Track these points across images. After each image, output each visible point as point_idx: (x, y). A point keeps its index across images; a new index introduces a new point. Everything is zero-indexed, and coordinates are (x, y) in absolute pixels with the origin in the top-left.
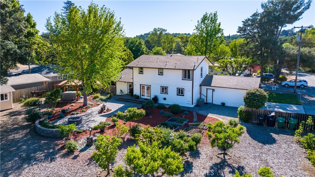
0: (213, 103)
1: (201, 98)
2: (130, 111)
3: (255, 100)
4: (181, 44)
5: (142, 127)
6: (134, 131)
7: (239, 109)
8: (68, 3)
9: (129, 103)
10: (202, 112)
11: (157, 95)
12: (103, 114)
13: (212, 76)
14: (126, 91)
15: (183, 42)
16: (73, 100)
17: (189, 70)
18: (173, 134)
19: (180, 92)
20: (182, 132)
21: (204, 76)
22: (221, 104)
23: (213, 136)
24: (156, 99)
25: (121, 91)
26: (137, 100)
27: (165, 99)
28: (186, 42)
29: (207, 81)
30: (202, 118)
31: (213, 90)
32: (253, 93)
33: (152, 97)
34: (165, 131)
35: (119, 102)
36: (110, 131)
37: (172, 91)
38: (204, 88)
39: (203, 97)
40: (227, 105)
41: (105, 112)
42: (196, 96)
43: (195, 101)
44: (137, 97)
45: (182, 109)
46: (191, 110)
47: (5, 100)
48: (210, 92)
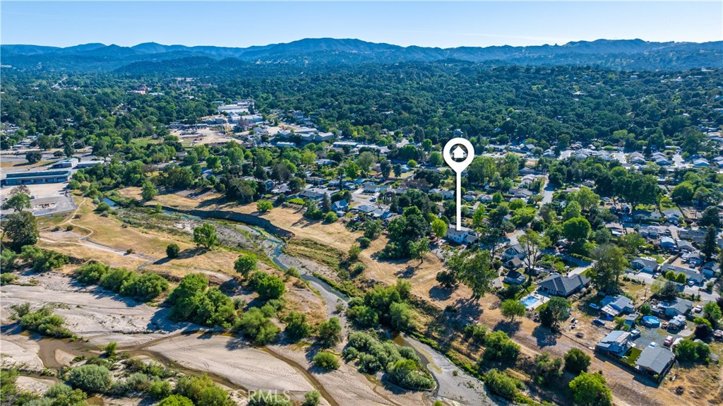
2: (447, 243)
6: (448, 246)
12: (441, 242)
34: (452, 247)
36: (443, 245)
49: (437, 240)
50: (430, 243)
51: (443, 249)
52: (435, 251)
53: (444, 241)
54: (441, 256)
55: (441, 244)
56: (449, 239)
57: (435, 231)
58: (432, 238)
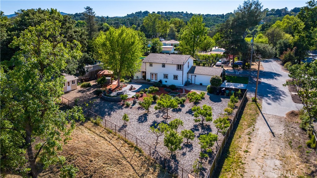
0: (195, 84)
1: (188, 81)
3: (215, 82)
4: (174, 29)
7: (208, 87)
8: (87, 8)
9: (144, 84)
10: (188, 89)
11: (161, 79)
13: (195, 67)
14: (140, 77)
15: (177, 28)
16: (109, 83)
17: (181, 65)
19: (176, 77)
20: (177, 97)
21: (190, 67)
22: (199, 84)
23: (190, 98)
24: (161, 81)
25: (137, 77)
26: (149, 82)
27: (166, 82)
28: (179, 27)
29: (192, 70)
30: (187, 92)
31: (195, 76)
32: (214, 78)
33: (158, 80)
35: (138, 84)
36: (141, 98)
37: (171, 77)
38: (190, 75)
39: (189, 80)
40: (203, 84)
41: (133, 90)
42: (185, 79)
43: (184, 83)
44: (149, 81)
45: (177, 87)
46: (182, 88)
47: (74, 84)
48: (193, 77)
49: (119, 87)
53: (137, 87)
54: (145, 136)
55: (132, 94)
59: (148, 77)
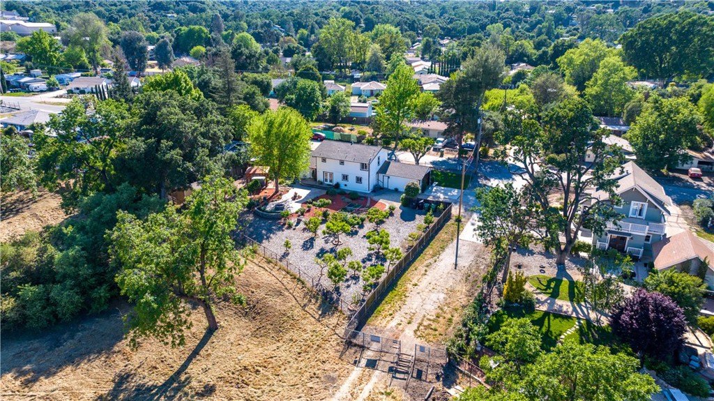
0: (389, 188)
1: (377, 184)
2: (321, 201)
3: (410, 191)
5: (331, 212)
6: (325, 215)
7: (402, 196)
9: (314, 190)
10: (375, 198)
11: (339, 182)
12: (296, 201)
13: (389, 163)
14: (308, 174)
15: (384, 50)
16: (263, 187)
17: (365, 164)
18: (349, 216)
19: (359, 180)
20: (355, 215)
21: (381, 163)
23: (370, 217)
24: (337, 186)
27: (346, 185)
29: (384, 169)
30: (373, 203)
31: (389, 177)
32: (409, 186)
33: (334, 183)
34: (344, 214)
35: (305, 187)
36: (307, 214)
37: (352, 179)
38: (381, 175)
39: (379, 183)
40: (399, 190)
41: (297, 199)
42: (373, 182)
43: (371, 188)
44: (321, 183)
46: (366, 196)
48: (386, 178)
49: (277, 194)
50: (251, 206)
51: (311, 228)
52: (274, 244)
53: (303, 193)
54: (309, 266)
55: (295, 207)
56: (320, 185)
57: (266, 160)
58: (256, 188)
59: (320, 177)
